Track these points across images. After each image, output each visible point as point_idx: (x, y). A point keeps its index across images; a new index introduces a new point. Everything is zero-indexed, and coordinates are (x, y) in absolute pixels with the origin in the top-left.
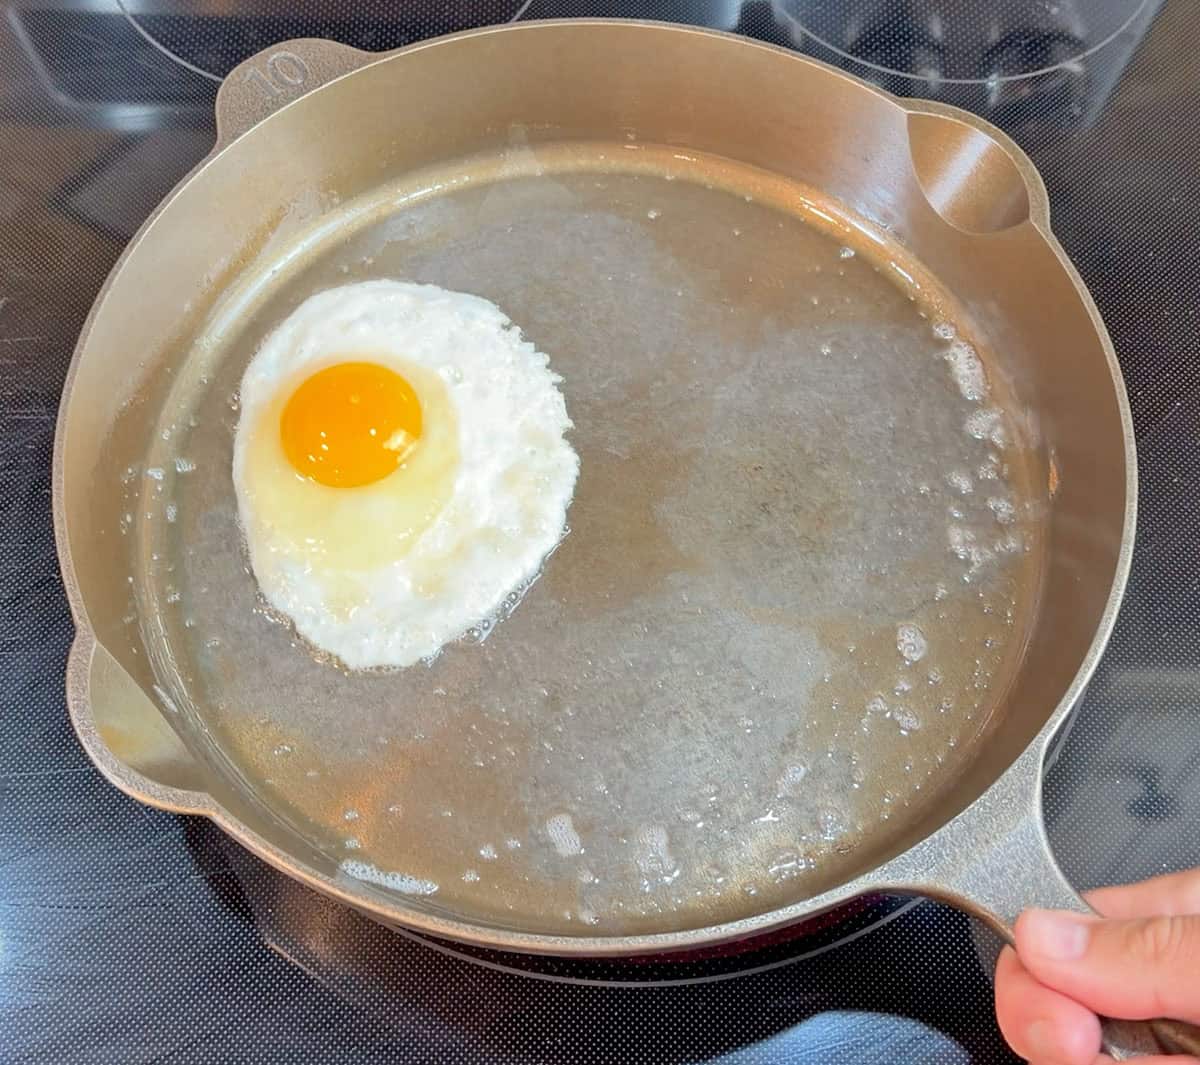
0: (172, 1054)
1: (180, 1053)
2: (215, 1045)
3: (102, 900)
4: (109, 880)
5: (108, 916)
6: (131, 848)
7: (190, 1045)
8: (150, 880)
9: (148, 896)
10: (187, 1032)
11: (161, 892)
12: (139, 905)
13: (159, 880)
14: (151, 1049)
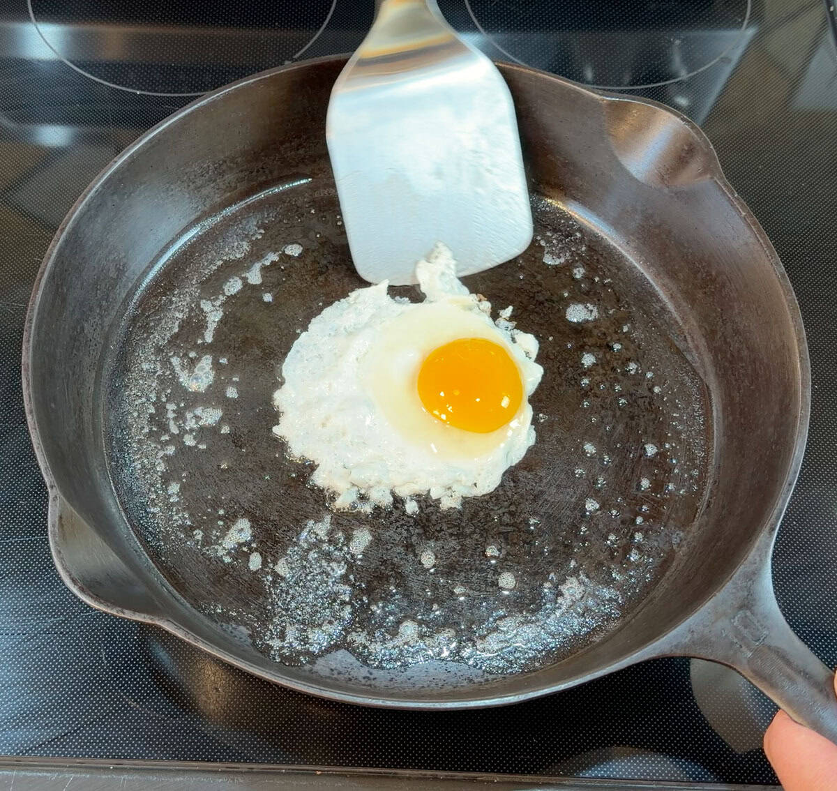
0: (66, 735)
1: (72, 734)
2: (96, 729)
3: (19, 629)
4: (25, 616)
5: (23, 640)
6: (40, 594)
7: (79, 729)
8: (53, 616)
9: (51, 627)
10: (77, 720)
11: (60, 624)
12: (45, 633)
13: (59, 616)
14: (52, 731)
